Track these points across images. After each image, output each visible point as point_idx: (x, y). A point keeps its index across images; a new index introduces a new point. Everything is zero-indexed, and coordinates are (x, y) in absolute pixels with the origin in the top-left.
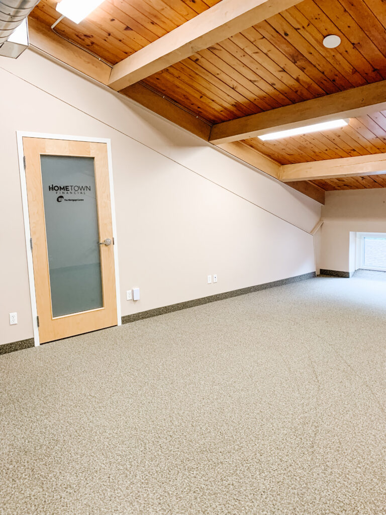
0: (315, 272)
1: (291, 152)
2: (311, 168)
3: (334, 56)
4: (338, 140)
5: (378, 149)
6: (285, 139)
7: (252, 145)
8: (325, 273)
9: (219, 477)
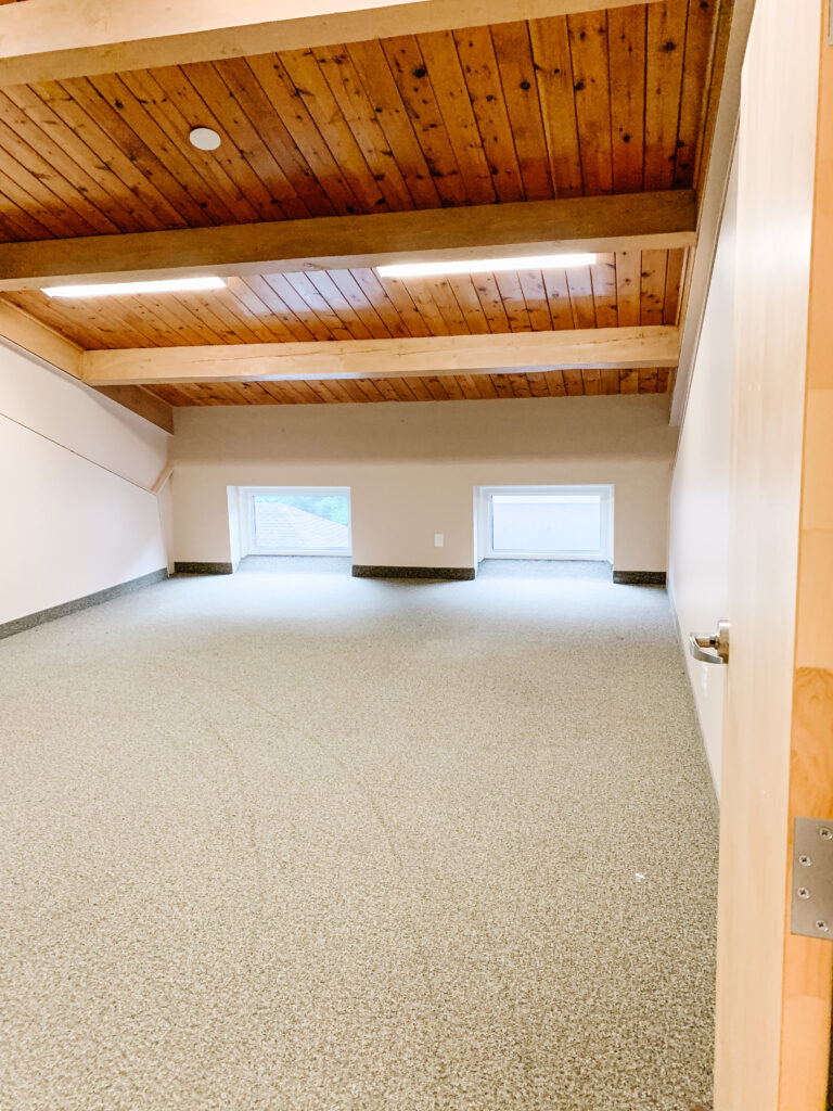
0: (165, 570)
1: (110, 327)
2: (150, 360)
3: (206, 163)
4: (203, 311)
5: (275, 334)
6: (98, 300)
7: (18, 302)
8: (184, 570)
9: (108, 940)
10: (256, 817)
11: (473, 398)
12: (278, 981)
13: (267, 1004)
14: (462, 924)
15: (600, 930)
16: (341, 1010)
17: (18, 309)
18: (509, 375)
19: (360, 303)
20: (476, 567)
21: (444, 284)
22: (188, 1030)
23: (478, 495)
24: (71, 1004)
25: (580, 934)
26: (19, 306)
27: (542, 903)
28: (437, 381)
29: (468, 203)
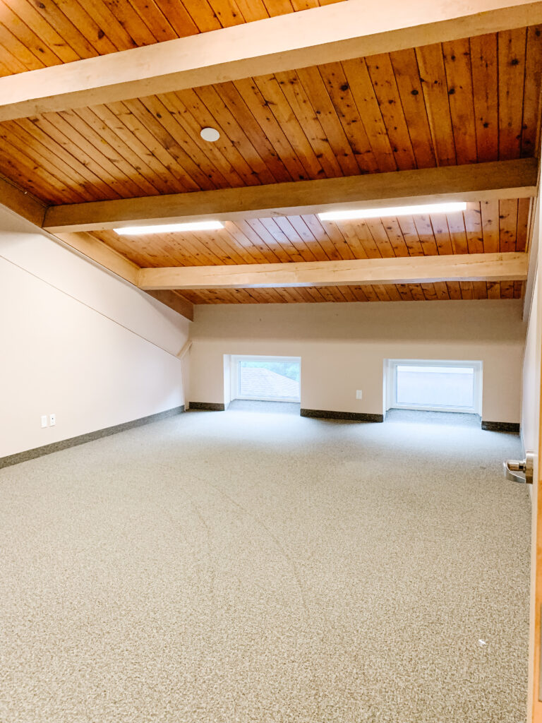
0: (183, 406)
1: (155, 254)
2: (178, 274)
3: (211, 150)
4: (211, 244)
5: (255, 258)
6: (148, 236)
7: (100, 238)
8: (195, 407)
9: (108, 648)
10: (216, 573)
11: (384, 300)
12: (214, 690)
13: (204, 705)
14: (347, 663)
15: (448, 680)
16: (253, 716)
17: (101, 242)
18: (409, 285)
19: (309, 238)
20: (384, 413)
21: (363, 225)
22: (149, 717)
23: (387, 365)
24: (78, 689)
25: (433, 681)
26: (101, 240)
27: (407, 654)
28: (360, 289)
29: (378, 171)
